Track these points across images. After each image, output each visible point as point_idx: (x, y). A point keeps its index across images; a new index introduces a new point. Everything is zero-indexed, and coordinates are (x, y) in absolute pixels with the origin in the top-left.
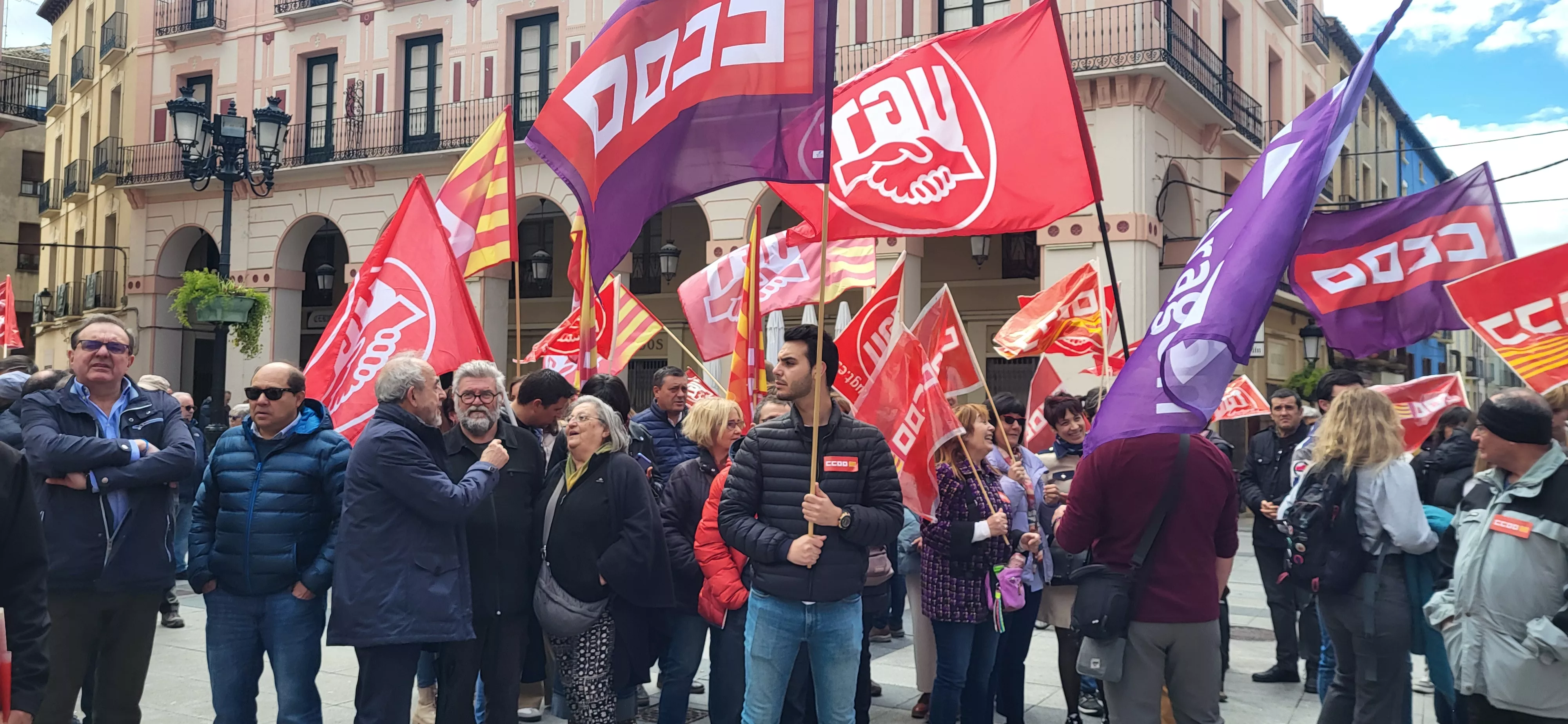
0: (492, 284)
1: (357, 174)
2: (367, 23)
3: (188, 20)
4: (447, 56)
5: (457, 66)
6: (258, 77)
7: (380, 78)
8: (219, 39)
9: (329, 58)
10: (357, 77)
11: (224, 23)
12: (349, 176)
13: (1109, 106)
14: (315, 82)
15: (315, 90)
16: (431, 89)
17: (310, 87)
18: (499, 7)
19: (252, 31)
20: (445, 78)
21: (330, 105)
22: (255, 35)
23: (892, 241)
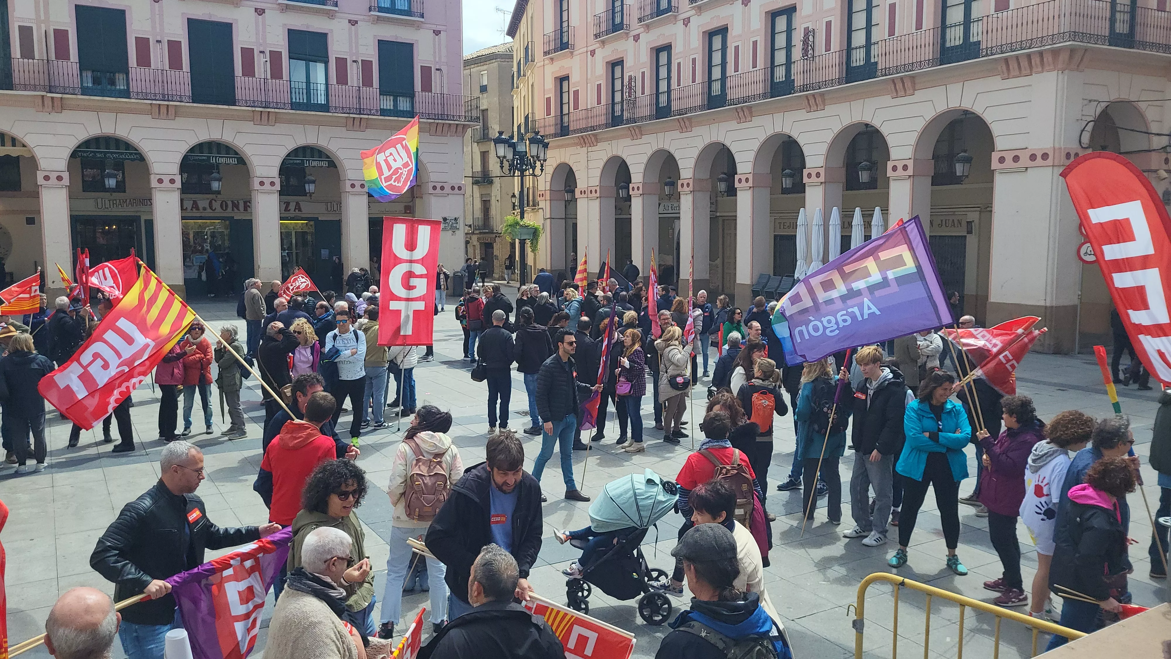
0: (697, 195)
1: (634, 132)
2: (637, 41)
3: (558, 46)
4: (674, 59)
5: (679, 64)
7: (643, 73)
8: (572, 55)
9: (621, 62)
10: (632, 73)
11: (574, 45)
12: (630, 134)
13: (1040, 73)
14: (615, 77)
15: (616, 81)
16: (668, 78)
17: (613, 79)
18: (700, 28)
19: (585, 50)
20: (674, 71)
21: (622, 90)
22: (587, 52)
23: (905, 168)
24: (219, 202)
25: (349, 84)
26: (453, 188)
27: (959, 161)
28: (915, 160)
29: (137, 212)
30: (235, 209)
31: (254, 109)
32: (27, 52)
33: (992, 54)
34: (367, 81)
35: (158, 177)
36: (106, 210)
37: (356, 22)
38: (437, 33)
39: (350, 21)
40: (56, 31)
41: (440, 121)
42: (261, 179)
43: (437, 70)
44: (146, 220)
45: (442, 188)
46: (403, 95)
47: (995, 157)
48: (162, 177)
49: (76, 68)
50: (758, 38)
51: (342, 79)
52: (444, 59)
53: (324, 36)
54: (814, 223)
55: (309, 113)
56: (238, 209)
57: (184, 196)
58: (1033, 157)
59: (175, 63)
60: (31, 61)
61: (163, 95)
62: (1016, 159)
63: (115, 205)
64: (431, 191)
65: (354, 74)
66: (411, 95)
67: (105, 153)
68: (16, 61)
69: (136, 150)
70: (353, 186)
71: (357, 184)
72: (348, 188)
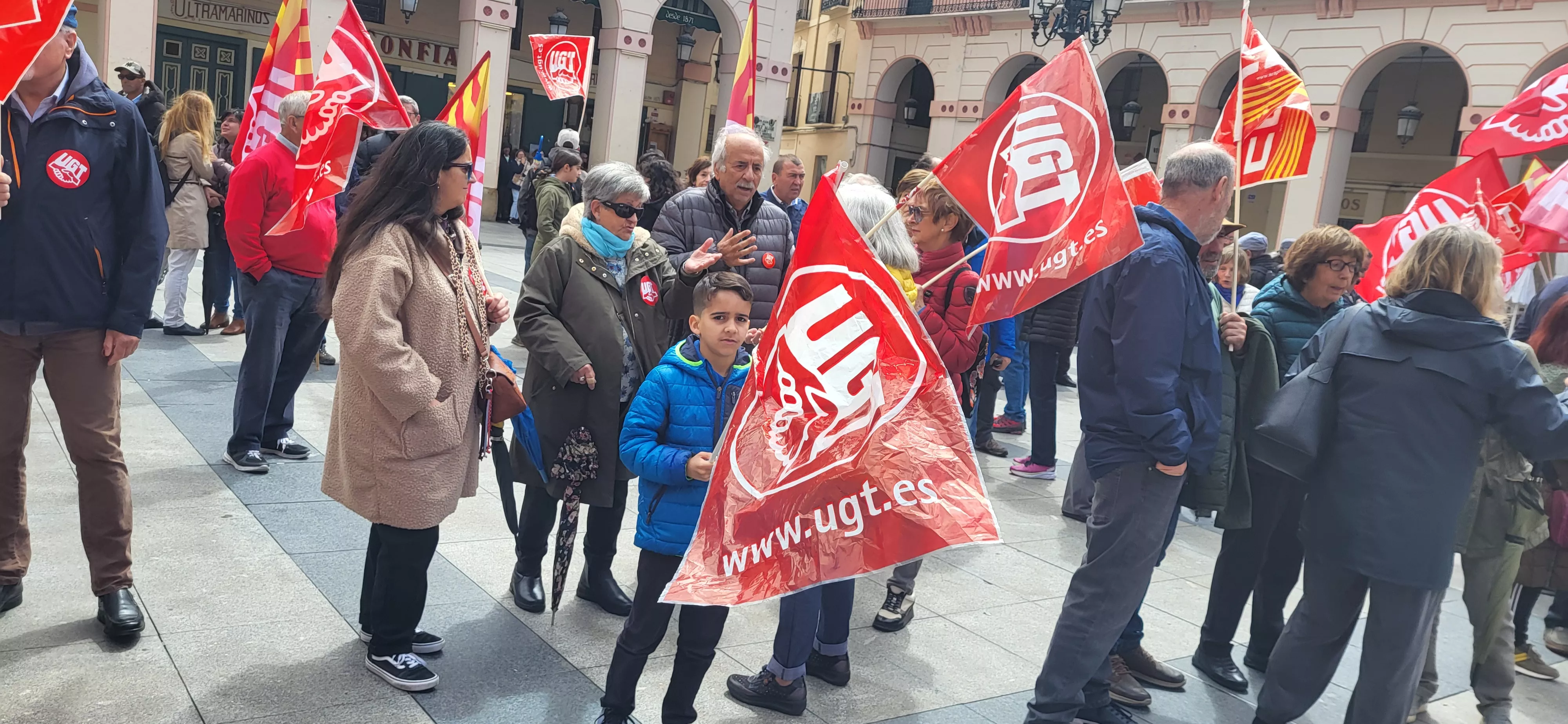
26: (775, 70)
29: (239, 31)
30: (404, 53)
36: (190, 20)
44: (254, 49)
45: (759, 67)
56: (409, 54)
63: (206, 14)
70: (628, 40)
71: (636, 38)
72: (621, 44)
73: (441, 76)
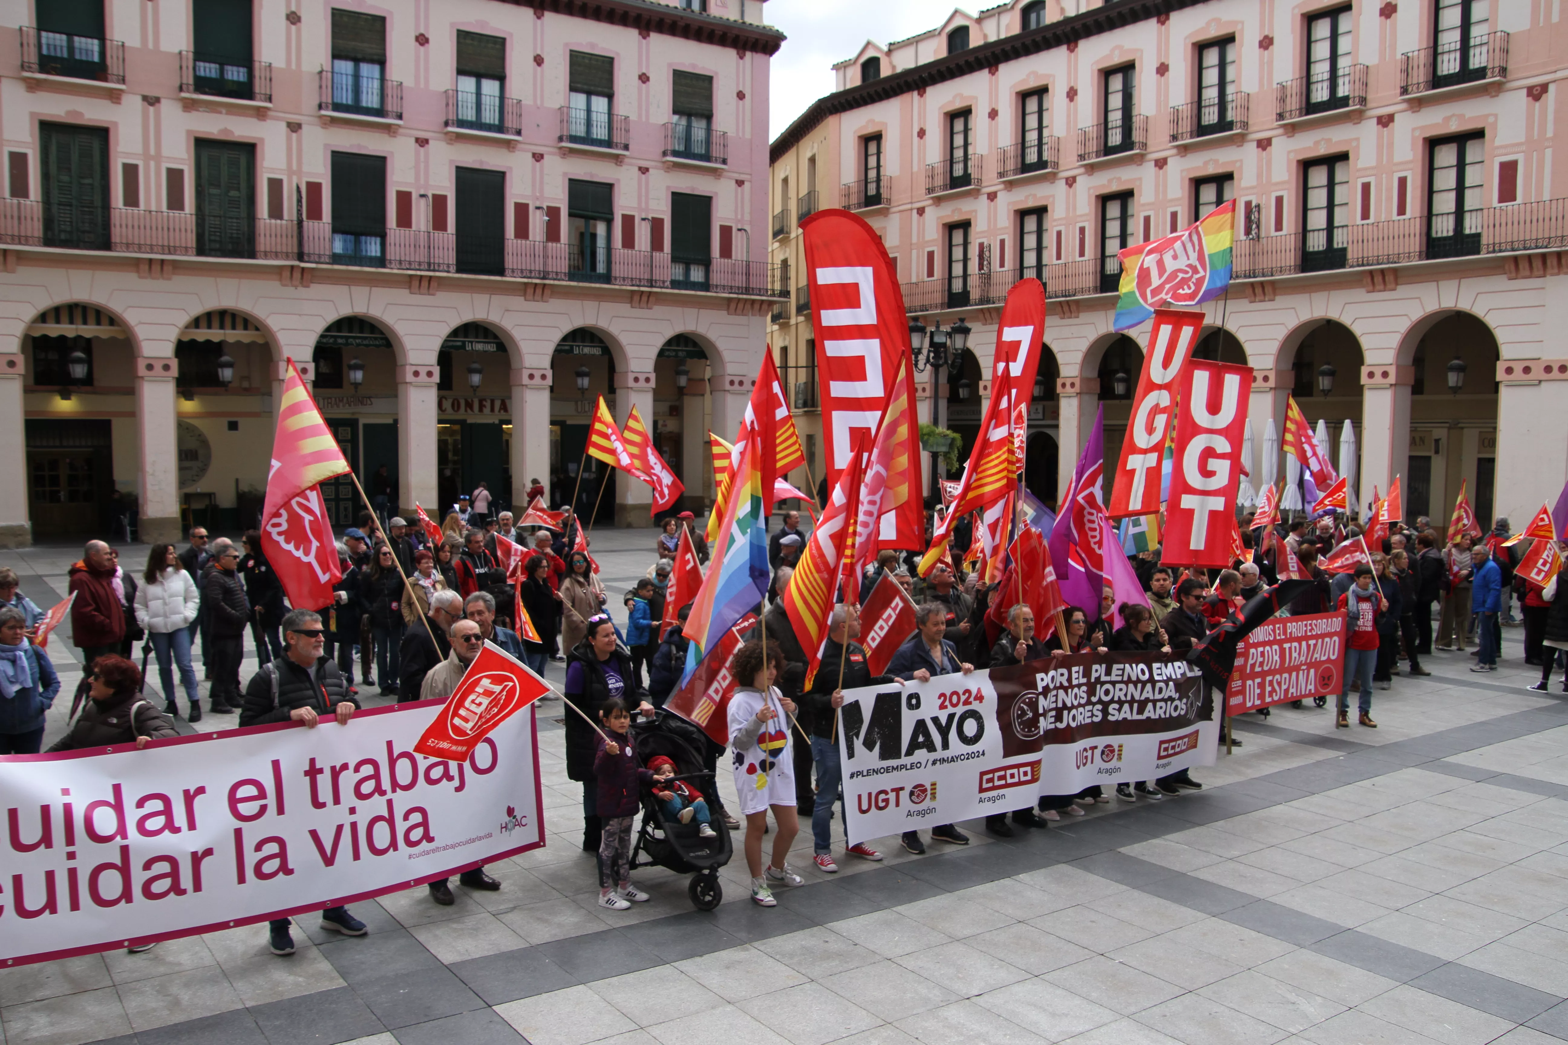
0: (1086, 397)
1: (987, 315)
2: (992, 200)
3: (863, 200)
4: (1052, 224)
5: (1059, 234)
6: (914, 240)
7: (1002, 242)
8: (885, 212)
9: (965, 225)
10: (986, 241)
11: (889, 201)
12: (981, 316)
13: (1558, 274)
14: (954, 243)
15: (954, 249)
16: (1039, 249)
17: (950, 246)
18: (1089, 189)
19: (909, 206)
20: (1050, 240)
21: (965, 260)
22: (911, 209)
23: (1385, 375)
24: (450, 401)
25: (636, 248)
26: (753, 383)
27: (1453, 369)
28: (1398, 367)
30: (468, 409)
31: (530, 280)
32: (276, 211)
33: (1500, 251)
34: (657, 244)
35: (414, 368)
37: (647, 170)
38: (740, 183)
39: (640, 169)
40: (309, 185)
41: (745, 297)
42: (530, 371)
43: (739, 230)
44: (364, 425)
45: (741, 383)
46: (698, 262)
47: (1500, 367)
48: (418, 369)
49: (328, 229)
50: (1178, 209)
51: (629, 241)
52: (747, 217)
53: (610, 187)
54: (1266, 437)
55: (593, 285)
57: (445, 393)
58: (1548, 369)
59: (439, 223)
60: (279, 222)
61: (429, 264)
62: (1527, 370)
64: (728, 386)
65: (643, 235)
66: (706, 263)
67: (347, 338)
68: (262, 222)
69: (382, 333)
70: (636, 380)
71: (642, 378)
72: (631, 383)
73: (497, 422)
